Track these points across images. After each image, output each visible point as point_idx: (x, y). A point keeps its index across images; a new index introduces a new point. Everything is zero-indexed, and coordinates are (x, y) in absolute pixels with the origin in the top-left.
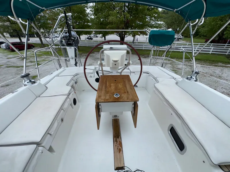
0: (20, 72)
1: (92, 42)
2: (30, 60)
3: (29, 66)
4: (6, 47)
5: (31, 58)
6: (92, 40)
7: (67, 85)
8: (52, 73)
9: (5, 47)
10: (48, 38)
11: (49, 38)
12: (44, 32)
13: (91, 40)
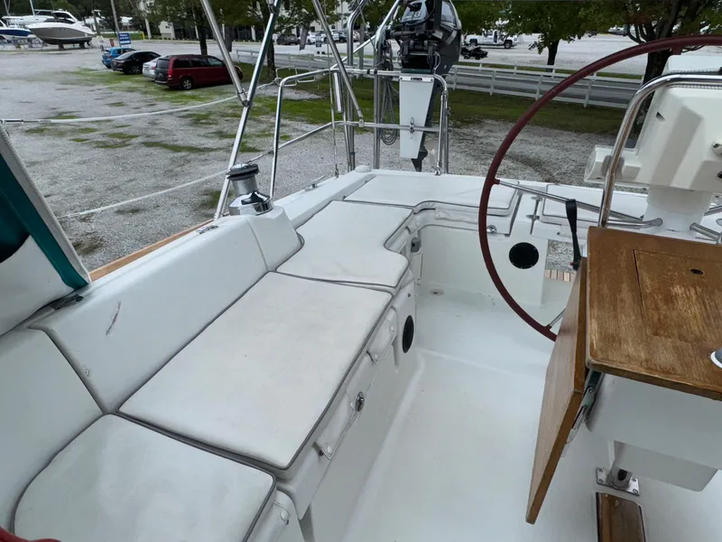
0: (179, 169)
1: (480, 68)
2: (218, 127)
3: (212, 150)
4: (157, 73)
5: (223, 119)
6: (482, 61)
7: (387, 244)
8: (314, 186)
9: (152, 72)
10: (296, 43)
11: (298, 46)
12: (288, 21)
13: (478, 58)
